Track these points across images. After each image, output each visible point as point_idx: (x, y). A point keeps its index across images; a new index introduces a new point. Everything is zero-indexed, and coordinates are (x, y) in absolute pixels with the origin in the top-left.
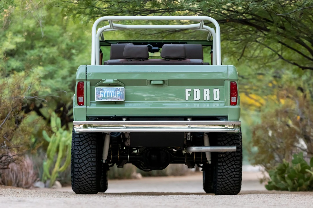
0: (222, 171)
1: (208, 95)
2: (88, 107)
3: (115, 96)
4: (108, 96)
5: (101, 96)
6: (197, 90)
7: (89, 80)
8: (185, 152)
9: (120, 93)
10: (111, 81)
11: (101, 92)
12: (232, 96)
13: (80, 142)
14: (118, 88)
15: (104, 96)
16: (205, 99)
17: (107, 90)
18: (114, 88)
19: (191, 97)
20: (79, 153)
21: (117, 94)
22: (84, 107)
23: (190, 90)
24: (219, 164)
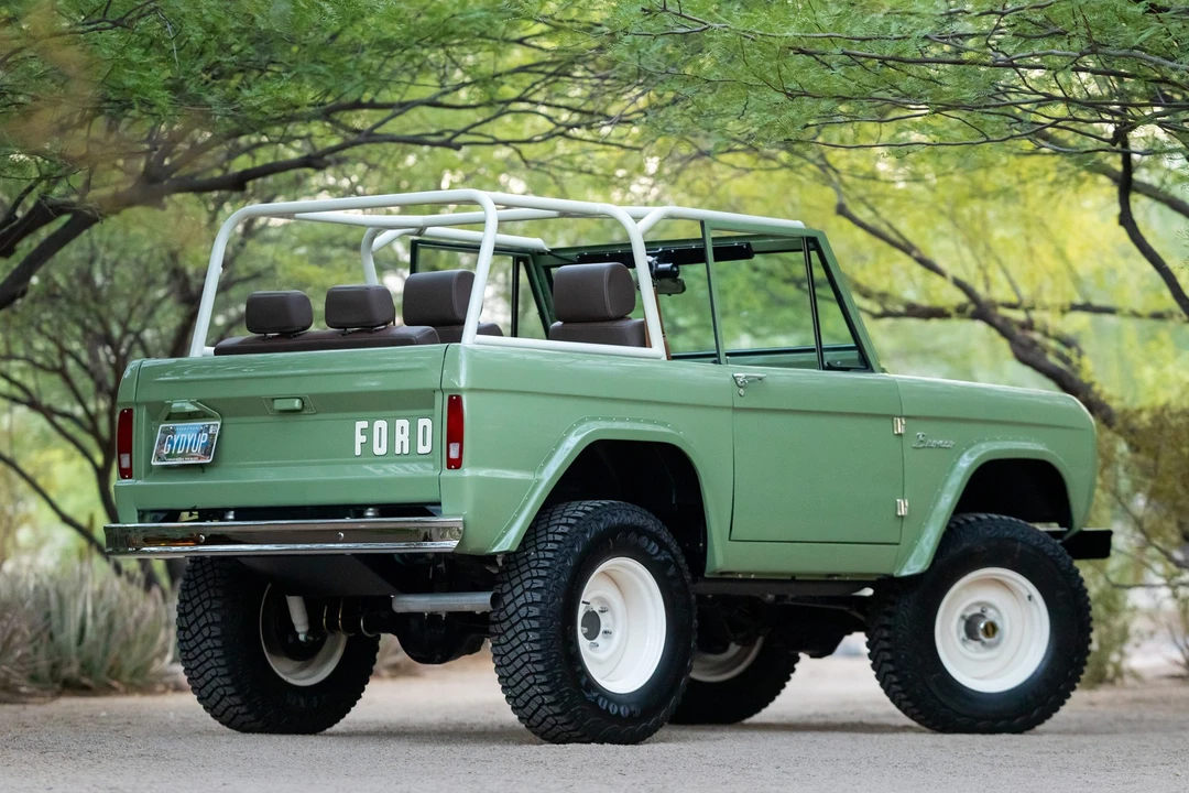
1: (405, 437)
2: (140, 483)
3: (195, 449)
4: (181, 450)
5: (166, 451)
6: (380, 425)
7: (143, 404)
9: (209, 439)
10: (183, 405)
11: (169, 438)
12: (450, 440)
14: (206, 423)
15: (171, 450)
16: (398, 451)
17: (183, 431)
19: (367, 446)
22: (133, 482)
23: (364, 424)
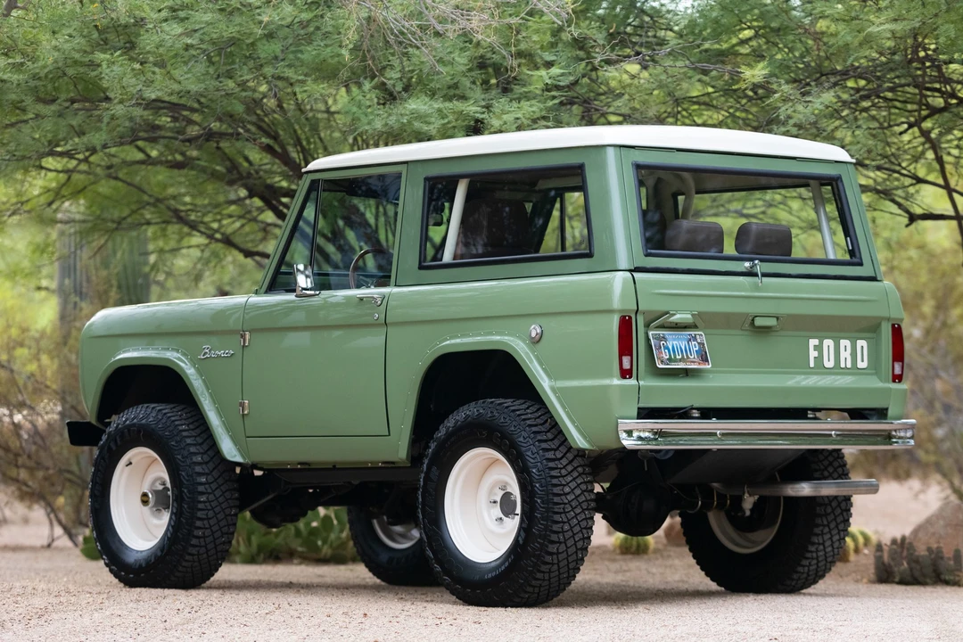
1: (848, 354)
2: (641, 383)
6: (828, 343)
9: (700, 347)
10: (686, 317)
14: (693, 333)
15: (670, 355)
16: (843, 365)
17: (674, 340)
18: (685, 335)
19: (819, 359)
21: (694, 349)
22: (632, 382)
23: (816, 342)
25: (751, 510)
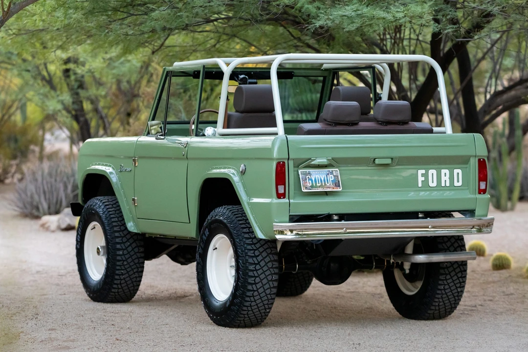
0: (444, 287)
1: (447, 178)
2: (292, 201)
3: (328, 183)
4: (319, 184)
5: (309, 184)
6: (432, 172)
7: (292, 159)
8: (393, 261)
9: (335, 178)
10: (323, 161)
11: (308, 177)
12: (480, 180)
13: (255, 250)
14: (331, 170)
15: (312, 183)
16: (443, 185)
17: (317, 174)
18: (325, 171)
19: (426, 182)
20: (255, 268)
21: (331, 180)
22: (286, 200)
23: (423, 171)
24: (442, 277)
25: (409, 269)
